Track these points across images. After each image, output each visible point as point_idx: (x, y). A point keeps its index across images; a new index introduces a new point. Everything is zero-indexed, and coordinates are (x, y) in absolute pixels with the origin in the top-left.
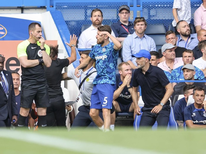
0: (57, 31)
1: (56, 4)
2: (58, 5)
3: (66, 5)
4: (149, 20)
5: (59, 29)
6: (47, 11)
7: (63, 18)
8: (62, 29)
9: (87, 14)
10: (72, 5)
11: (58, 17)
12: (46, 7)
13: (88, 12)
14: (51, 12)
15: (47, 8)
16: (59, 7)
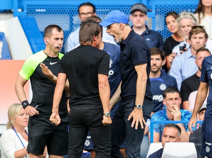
0: (29, 47)
1: (28, 7)
2: (30, 8)
3: (42, 8)
4: (165, 32)
5: (32, 43)
6: (14, 16)
7: (38, 27)
8: (36, 43)
9: (74, 22)
10: (51, 8)
11: (30, 26)
12: (13, 10)
13: (75, 20)
14: (19, 18)
15: (14, 13)
16: (32, 10)
